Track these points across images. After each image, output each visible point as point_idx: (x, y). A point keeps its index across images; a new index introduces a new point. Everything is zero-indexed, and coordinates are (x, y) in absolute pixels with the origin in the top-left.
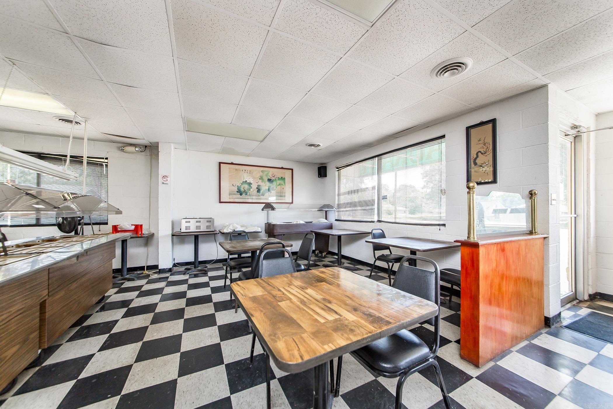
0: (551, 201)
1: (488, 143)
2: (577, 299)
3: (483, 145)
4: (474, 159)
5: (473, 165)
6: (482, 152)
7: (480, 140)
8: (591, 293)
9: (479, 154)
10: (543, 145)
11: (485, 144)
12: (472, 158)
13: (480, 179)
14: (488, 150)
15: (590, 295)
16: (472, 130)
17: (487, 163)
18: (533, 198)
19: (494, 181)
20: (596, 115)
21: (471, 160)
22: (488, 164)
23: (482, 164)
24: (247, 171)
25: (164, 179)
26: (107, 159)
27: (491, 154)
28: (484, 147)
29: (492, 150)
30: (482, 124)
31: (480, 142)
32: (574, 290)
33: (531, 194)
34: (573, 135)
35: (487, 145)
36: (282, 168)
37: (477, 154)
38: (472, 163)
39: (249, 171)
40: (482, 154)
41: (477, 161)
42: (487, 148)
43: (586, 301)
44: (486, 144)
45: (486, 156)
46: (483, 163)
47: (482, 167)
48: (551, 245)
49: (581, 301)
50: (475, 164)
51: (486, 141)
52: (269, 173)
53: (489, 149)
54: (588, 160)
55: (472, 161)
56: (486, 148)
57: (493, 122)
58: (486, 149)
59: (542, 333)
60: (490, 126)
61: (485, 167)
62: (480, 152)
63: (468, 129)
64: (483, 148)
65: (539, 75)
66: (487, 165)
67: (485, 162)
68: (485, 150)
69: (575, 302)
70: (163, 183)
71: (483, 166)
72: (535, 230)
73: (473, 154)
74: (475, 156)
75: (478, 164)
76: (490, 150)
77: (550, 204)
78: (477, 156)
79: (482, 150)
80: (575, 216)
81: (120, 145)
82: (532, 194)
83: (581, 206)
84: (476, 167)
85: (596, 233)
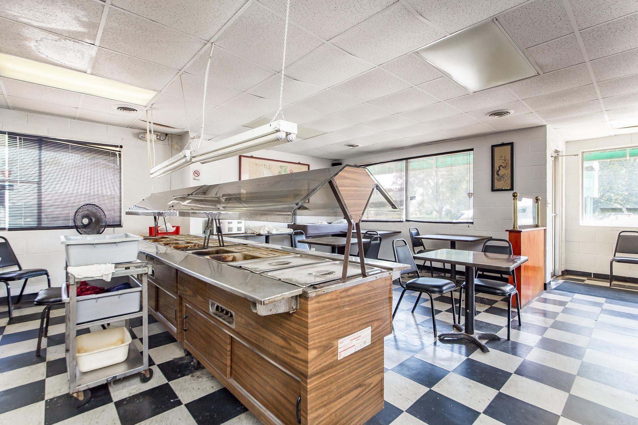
1: (508, 160)
2: (555, 275)
4: (497, 171)
5: (496, 176)
6: (503, 166)
7: (501, 157)
8: (563, 270)
10: (543, 166)
11: (505, 160)
12: (495, 170)
13: (502, 187)
15: (562, 272)
16: (495, 148)
18: (538, 203)
19: (512, 189)
20: (566, 142)
22: (507, 176)
23: (503, 175)
24: (266, 165)
25: (195, 175)
26: (121, 147)
27: (510, 168)
28: (505, 162)
29: (510, 166)
30: (503, 145)
31: (502, 158)
32: (554, 270)
33: (537, 200)
34: (555, 157)
36: (299, 163)
37: (499, 167)
38: (496, 174)
39: (268, 166)
40: (503, 167)
41: (499, 173)
42: (507, 163)
43: (560, 276)
45: (506, 169)
49: (557, 277)
50: (498, 175)
51: (506, 158)
52: (287, 168)
53: (508, 165)
54: (562, 174)
55: (495, 172)
57: (512, 144)
59: (544, 292)
60: (509, 147)
61: (506, 178)
62: (501, 166)
63: (493, 147)
64: (503, 163)
65: (544, 121)
67: (505, 174)
68: (505, 165)
69: (554, 277)
70: (194, 179)
72: (539, 224)
73: (496, 167)
74: (498, 169)
75: (500, 175)
78: (500, 169)
79: (503, 165)
80: (555, 215)
81: (137, 131)
83: (558, 207)
84: (498, 177)
85: (566, 227)
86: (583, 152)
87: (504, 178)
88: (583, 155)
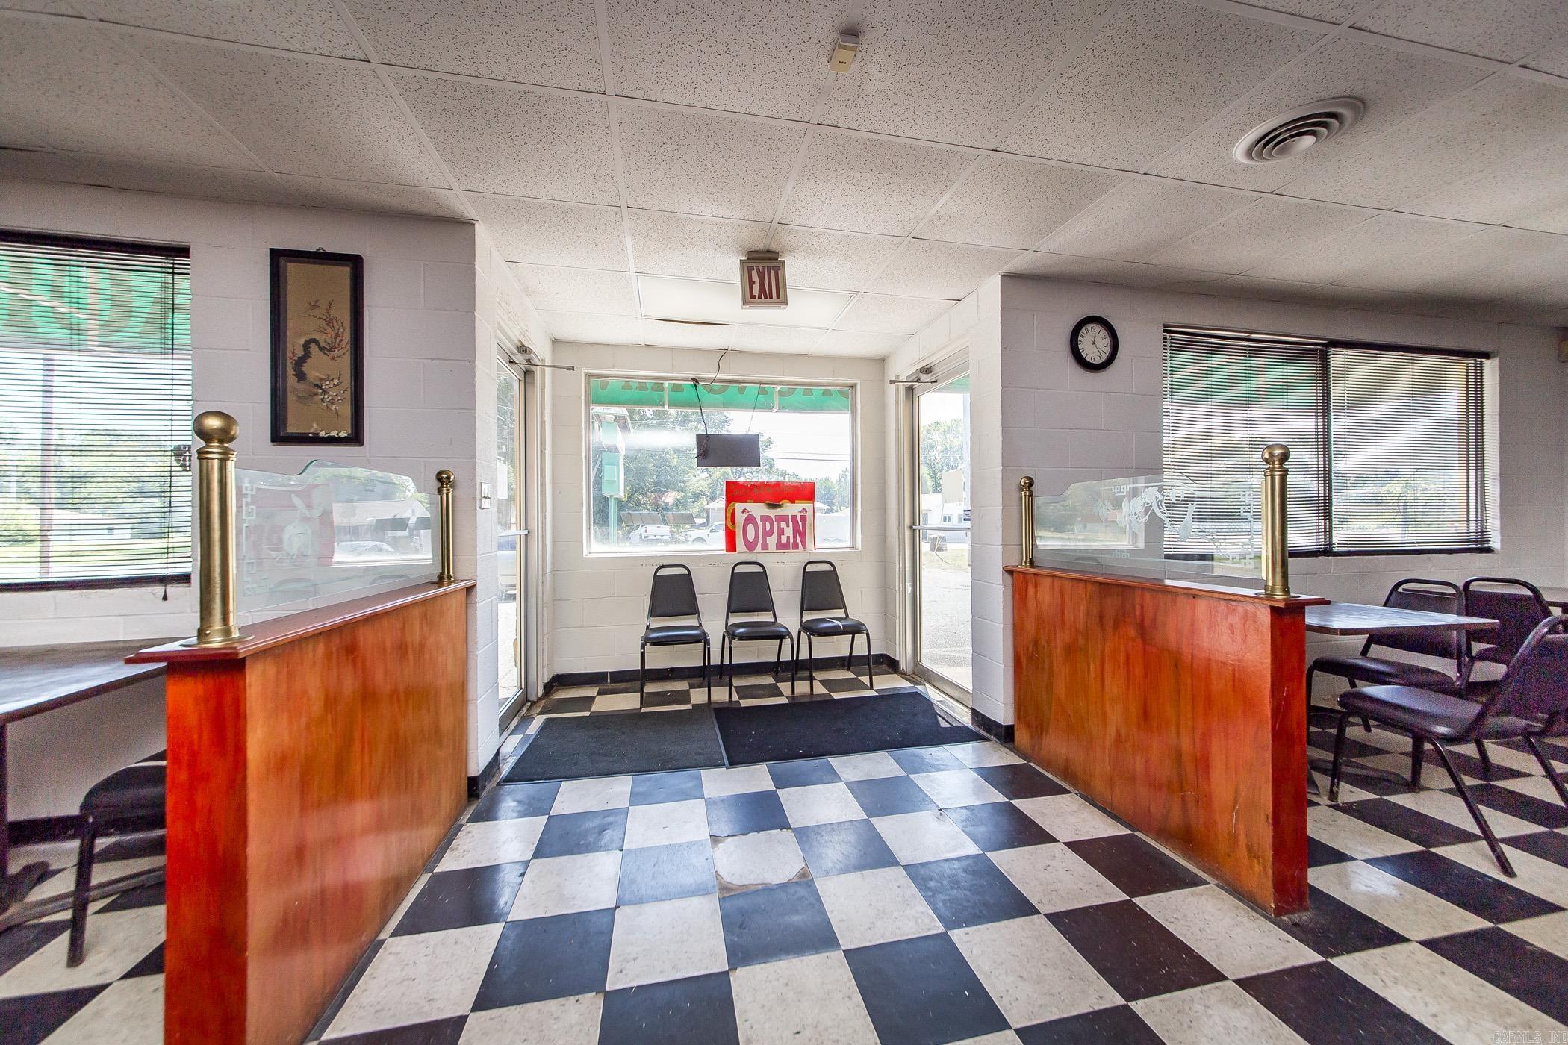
0: (481, 500)
1: (339, 323)
2: (528, 701)
3: (324, 324)
4: (297, 358)
5: (292, 380)
6: (323, 344)
7: (315, 306)
8: (546, 680)
9: (314, 348)
10: (463, 363)
11: (329, 322)
12: (289, 354)
13: (315, 426)
14: (338, 340)
15: (545, 686)
16: (288, 264)
17: (336, 382)
18: (445, 492)
19: (356, 438)
20: (553, 341)
21: (286, 360)
22: (338, 384)
23: (321, 380)
27: (348, 356)
28: (330, 330)
29: (349, 347)
30: (323, 258)
31: (316, 312)
32: (523, 685)
33: (441, 481)
34: (521, 366)
35: (337, 327)
37: (306, 346)
38: (290, 372)
40: (321, 349)
41: (306, 368)
42: (337, 336)
43: (540, 700)
44: (335, 324)
45: (333, 358)
46: (324, 377)
47: (321, 388)
48: (482, 603)
49: (532, 705)
50: (301, 376)
51: (332, 314)
53: (342, 340)
54: (543, 422)
55: (289, 362)
56: (334, 334)
57: (355, 263)
58: (333, 337)
59: (461, 826)
60: (344, 272)
61: (331, 393)
62: (315, 341)
63: (278, 256)
64: (323, 331)
66: (335, 385)
67: (331, 378)
68: (329, 340)
69: (523, 712)
71: (323, 387)
72: (449, 572)
73: (294, 345)
74: (300, 352)
75: (308, 377)
76: (344, 343)
77: (478, 506)
78: (307, 355)
79: (321, 339)
80: (527, 532)
82: (443, 480)
83: (534, 512)
84: (302, 386)
85: (553, 563)
86: (589, 376)
87: (325, 392)
88: (588, 384)
